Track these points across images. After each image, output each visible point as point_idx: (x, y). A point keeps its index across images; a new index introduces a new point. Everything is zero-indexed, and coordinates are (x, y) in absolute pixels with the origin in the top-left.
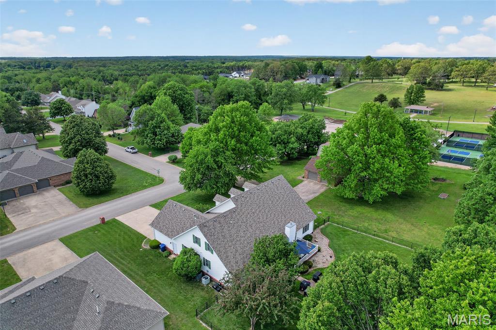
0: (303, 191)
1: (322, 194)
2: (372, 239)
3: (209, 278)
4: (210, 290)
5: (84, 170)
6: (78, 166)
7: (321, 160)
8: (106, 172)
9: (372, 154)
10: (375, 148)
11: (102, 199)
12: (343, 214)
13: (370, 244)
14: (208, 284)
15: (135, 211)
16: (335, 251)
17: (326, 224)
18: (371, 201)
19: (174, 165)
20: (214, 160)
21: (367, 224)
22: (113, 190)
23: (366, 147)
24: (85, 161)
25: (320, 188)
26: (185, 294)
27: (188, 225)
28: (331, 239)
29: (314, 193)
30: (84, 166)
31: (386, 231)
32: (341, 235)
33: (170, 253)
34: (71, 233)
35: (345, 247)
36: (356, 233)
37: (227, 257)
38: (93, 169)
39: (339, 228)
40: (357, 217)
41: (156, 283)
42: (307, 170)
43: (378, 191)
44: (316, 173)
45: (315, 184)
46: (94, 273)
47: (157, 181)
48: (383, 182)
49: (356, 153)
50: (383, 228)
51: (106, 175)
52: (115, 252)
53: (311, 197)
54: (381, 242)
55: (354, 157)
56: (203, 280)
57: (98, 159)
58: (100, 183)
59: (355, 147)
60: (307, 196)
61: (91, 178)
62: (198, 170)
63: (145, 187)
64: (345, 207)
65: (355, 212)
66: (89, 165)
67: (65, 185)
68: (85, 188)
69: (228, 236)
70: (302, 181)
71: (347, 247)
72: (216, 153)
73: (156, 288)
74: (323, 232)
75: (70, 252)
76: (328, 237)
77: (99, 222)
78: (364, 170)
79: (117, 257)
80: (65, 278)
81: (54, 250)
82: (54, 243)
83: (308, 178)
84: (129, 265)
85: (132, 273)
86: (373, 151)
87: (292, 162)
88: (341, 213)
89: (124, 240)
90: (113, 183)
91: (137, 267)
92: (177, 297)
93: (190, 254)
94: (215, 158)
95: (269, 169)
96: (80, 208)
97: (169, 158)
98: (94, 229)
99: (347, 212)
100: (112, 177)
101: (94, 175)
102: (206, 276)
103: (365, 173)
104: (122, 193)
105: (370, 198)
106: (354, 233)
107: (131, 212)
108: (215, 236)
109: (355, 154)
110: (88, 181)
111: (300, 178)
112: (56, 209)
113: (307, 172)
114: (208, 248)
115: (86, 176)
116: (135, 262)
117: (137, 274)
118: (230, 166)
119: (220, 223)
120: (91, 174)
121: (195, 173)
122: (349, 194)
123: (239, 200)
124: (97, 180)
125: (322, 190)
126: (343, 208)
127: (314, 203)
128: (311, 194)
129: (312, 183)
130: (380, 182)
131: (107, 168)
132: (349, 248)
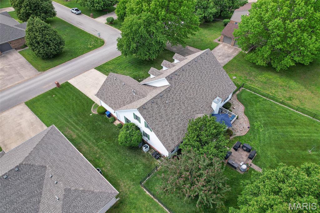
0: (219, 54)
1: (235, 58)
2: (280, 107)
3: (149, 147)
4: (150, 157)
5: (35, 38)
6: (29, 34)
7: (240, 30)
8: (55, 39)
9: (293, 28)
10: (297, 23)
11: (56, 62)
12: (254, 80)
13: (278, 112)
14: (148, 152)
15: (83, 74)
16: (249, 118)
17: (241, 89)
18: (279, 68)
19: (112, 26)
20: (147, 30)
21: (274, 91)
22: (64, 52)
23: (288, 22)
24: (34, 30)
25: (233, 52)
26: (130, 161)
27: (128, 100)
28: (246, 106)
29: (229, 57)
30: (34, 34)
31: (290, 99)
32: (253, 102)
33: (115, 119)
34: (34, 96)
35: (258, 115)
36: (266, 100)
37: (164, 136)
38: (42, 37)
39: (252, 94)
40: (265, 83)
41: (106, 149)
42: (223, 35)
43: (288, 61)
44: (230, 38)
45: (229, 48)
46: (51, 154)
47: (99, 43)
48: (295, 55)
49: (278, 27)
50: (287, 95)
51: (55, 42)
52: (71, 117)
53: (227, 60)
54: (286, 110)
55: (275, 31)
56: (144, 148)
57: (45, 27)
58: (51, 49)
59: (278, 21)
60: (223, 59)
61: (43, 45)
62: (133, 39)
63: (90, 50)
64: (254, 72)
65: (263, 78)
66: (38, 33)
67: (23, 48)
68: (40, 53)
69: (164, 116)
70: (218, 44)
71: (260, 114)
72: (148, 23)
73: (106, 155)
74: (239, 98)
75: (34, 117)
76: (243, 104)
77: (55, 86)
78: (280, 42)
79: (72, 122)
80: (25, 165)
81: (22, 114)
82: (22, 107)
83: (223, 42)
84: (82, 131)
85: (85, 139)
86: (294, 26)
87: (209, 24)
88: (251, 78)
89: (76, 104)
90: (62, 48)
91: (89, 132)
92: (124, 164)
93: (132, 129)
94: (147, 28)
95: (192, 34)
96: (39, 71)
97: (108, 20)
98: (51, 93)
99: (256, 77)
100: (61, 43)
101: (45, 42)
102: (146, 145)
103: (281, 46)
104: (72, 55)
105: (279, 67)
106: (264, 100)
107: (80, 75)
108: (153, 117)
109: (276, 29)
110: (41, 48)
111: (216, 41)
112: (20, 72)
113: (223, 37)
114: (147, 126)
115: (38, 43)
116: (86, 127)
117: (90, 140)
118: (160, 35)
119: (157, 104)
120: (42, 41)
121: (131, 42)
122: (260, 62)
123: (173, 78)
124: (49, 46)
125: (235, 54)
126: (253, 73)
127: (228, 67)
128: (226, 57)
129: (226, 47)
130: (292, 54)
131: (55, 35)
132: (260, 116)
